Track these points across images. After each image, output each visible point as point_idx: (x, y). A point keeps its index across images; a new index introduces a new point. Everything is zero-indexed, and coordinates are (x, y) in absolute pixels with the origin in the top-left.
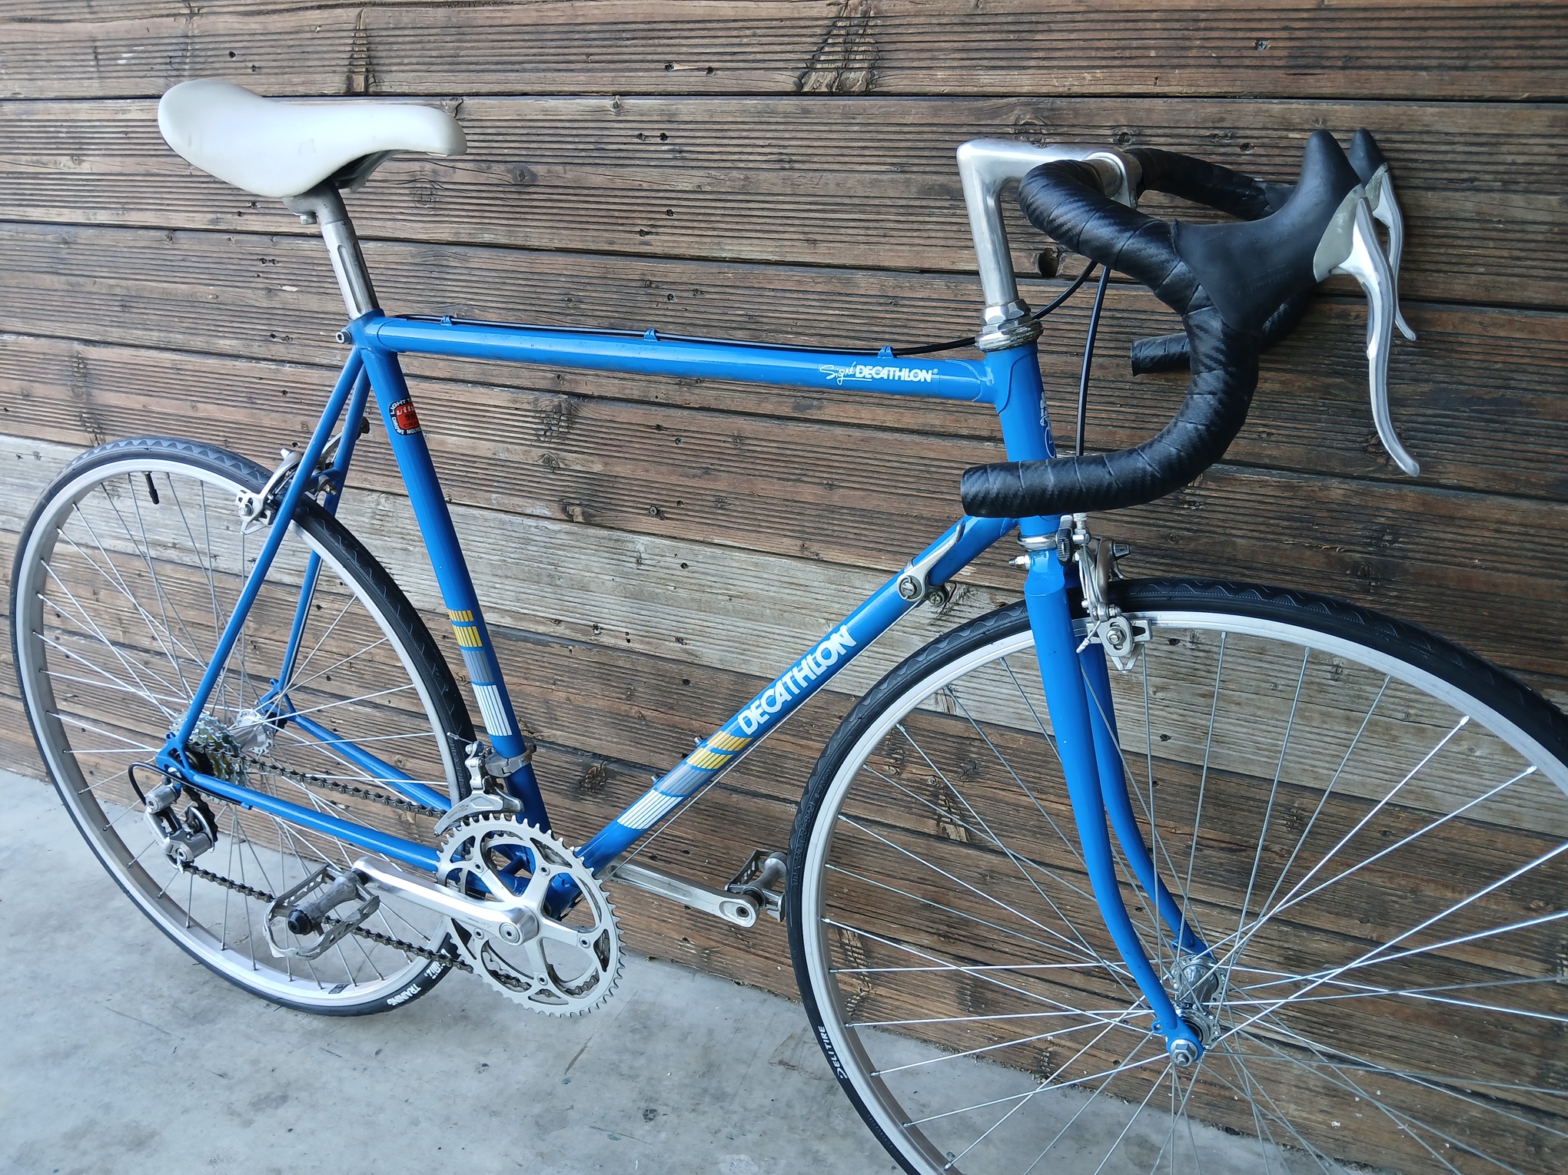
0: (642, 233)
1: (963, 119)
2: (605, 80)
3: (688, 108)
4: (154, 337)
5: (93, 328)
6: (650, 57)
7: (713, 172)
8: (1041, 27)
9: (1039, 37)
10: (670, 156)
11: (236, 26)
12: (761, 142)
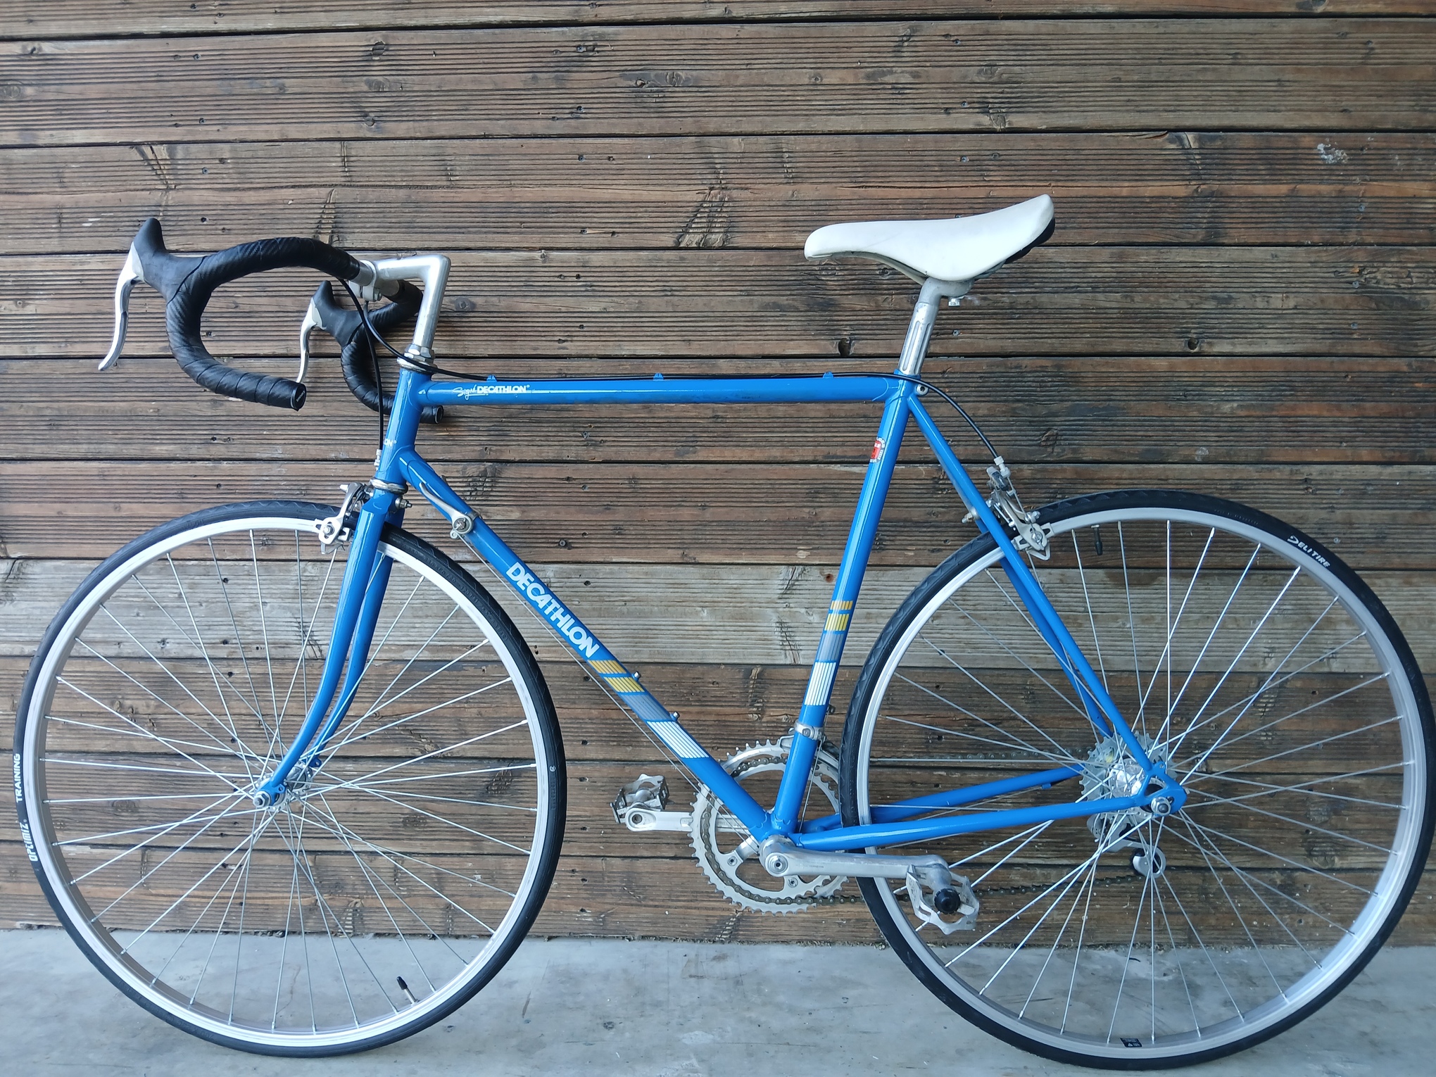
0: (559, 341)
1: (787, 262)
2: (534, 240)
3: (597, 258)
4: (83, 449)
6: (569, 225)
7: (614, 299)
9: (831, 213)
10: (583, 289)
11: (212, 198)
12: (651, 279)
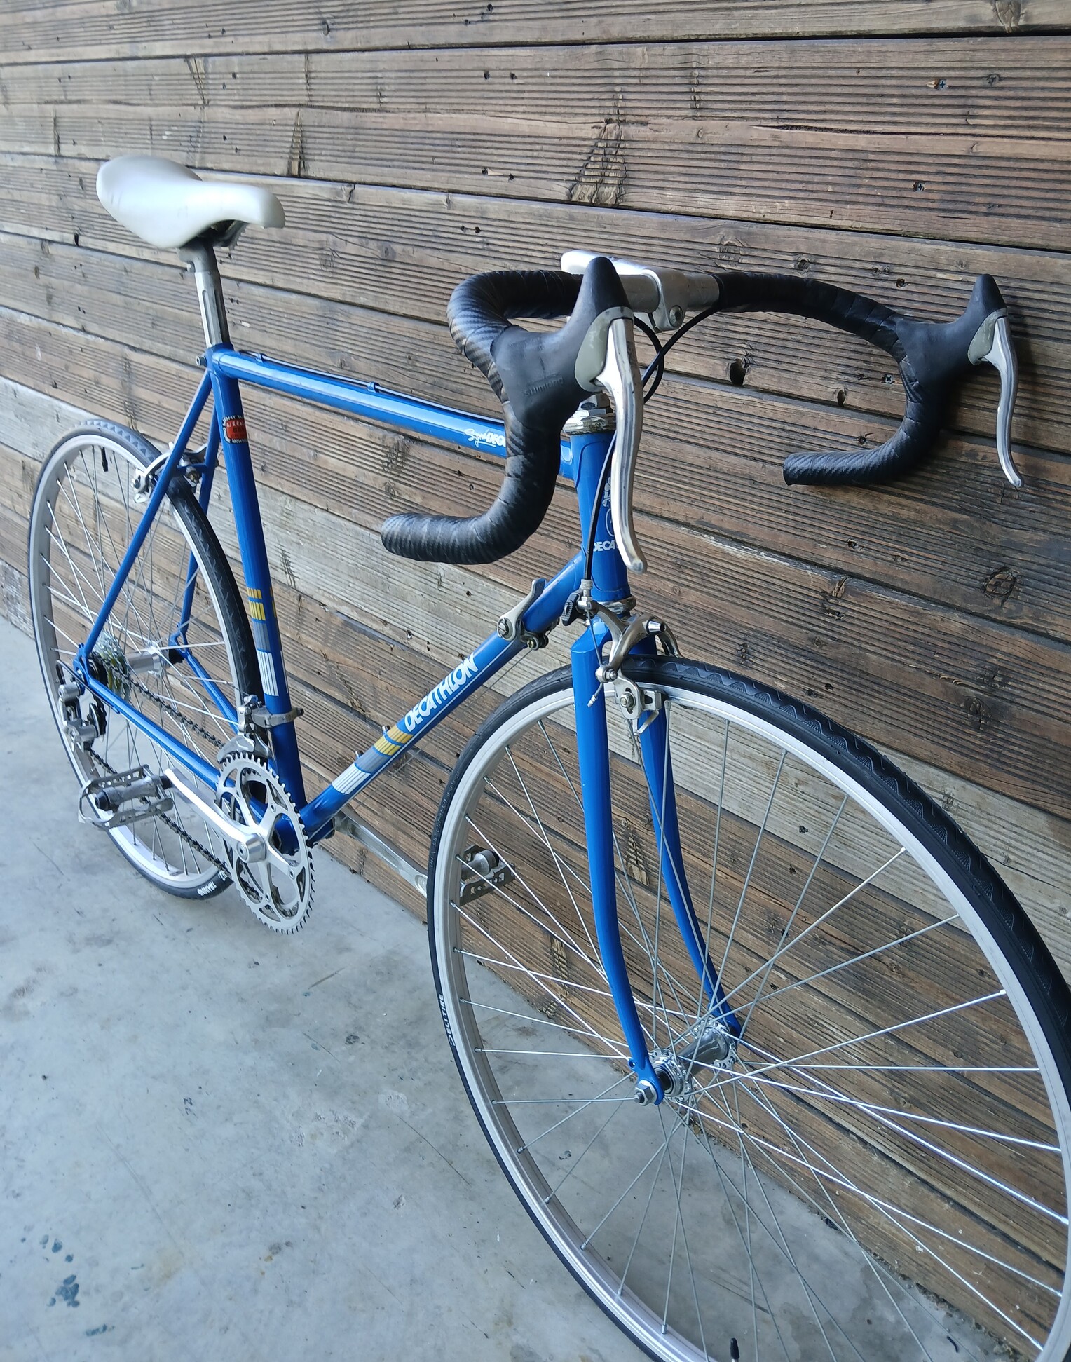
2: (443, 180)
3: (495, 207)
4: (167, 350)
5: (136, 338)
6: (472, 163)
8: (745, 158)
9: (743, 167)
10: (480, 246)
11: (228, 116)
